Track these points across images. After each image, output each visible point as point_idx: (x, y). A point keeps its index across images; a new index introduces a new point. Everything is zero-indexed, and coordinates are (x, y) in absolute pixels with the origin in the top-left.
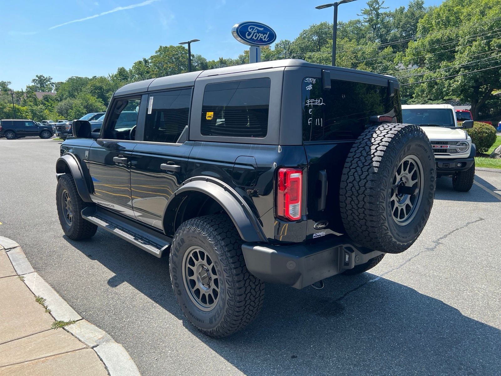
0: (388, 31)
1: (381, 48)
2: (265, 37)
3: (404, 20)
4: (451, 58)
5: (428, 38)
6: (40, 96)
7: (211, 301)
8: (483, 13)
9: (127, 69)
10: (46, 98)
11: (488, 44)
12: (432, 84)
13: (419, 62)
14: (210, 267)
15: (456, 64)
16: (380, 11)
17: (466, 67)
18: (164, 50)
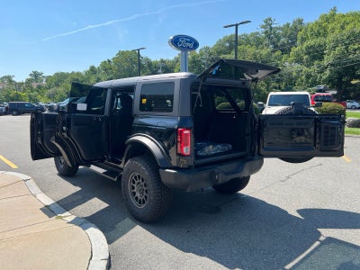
0: (279, 40)
1: (274, 52)
2: (191, 45)
3: (289, 32)
4: (321, 58)
5: (305, 44)
6: (35, 85)
7: (144, 202)
8: (343, 28)
9: (96, 67)
10: (39, 87)
11: (346, 48)
12: (308, 76)
13: (299, 61)
14: (143, 184)
15: (325, 63)
16: (273, 26)
17: (332, 65)
18: (122, 54)
